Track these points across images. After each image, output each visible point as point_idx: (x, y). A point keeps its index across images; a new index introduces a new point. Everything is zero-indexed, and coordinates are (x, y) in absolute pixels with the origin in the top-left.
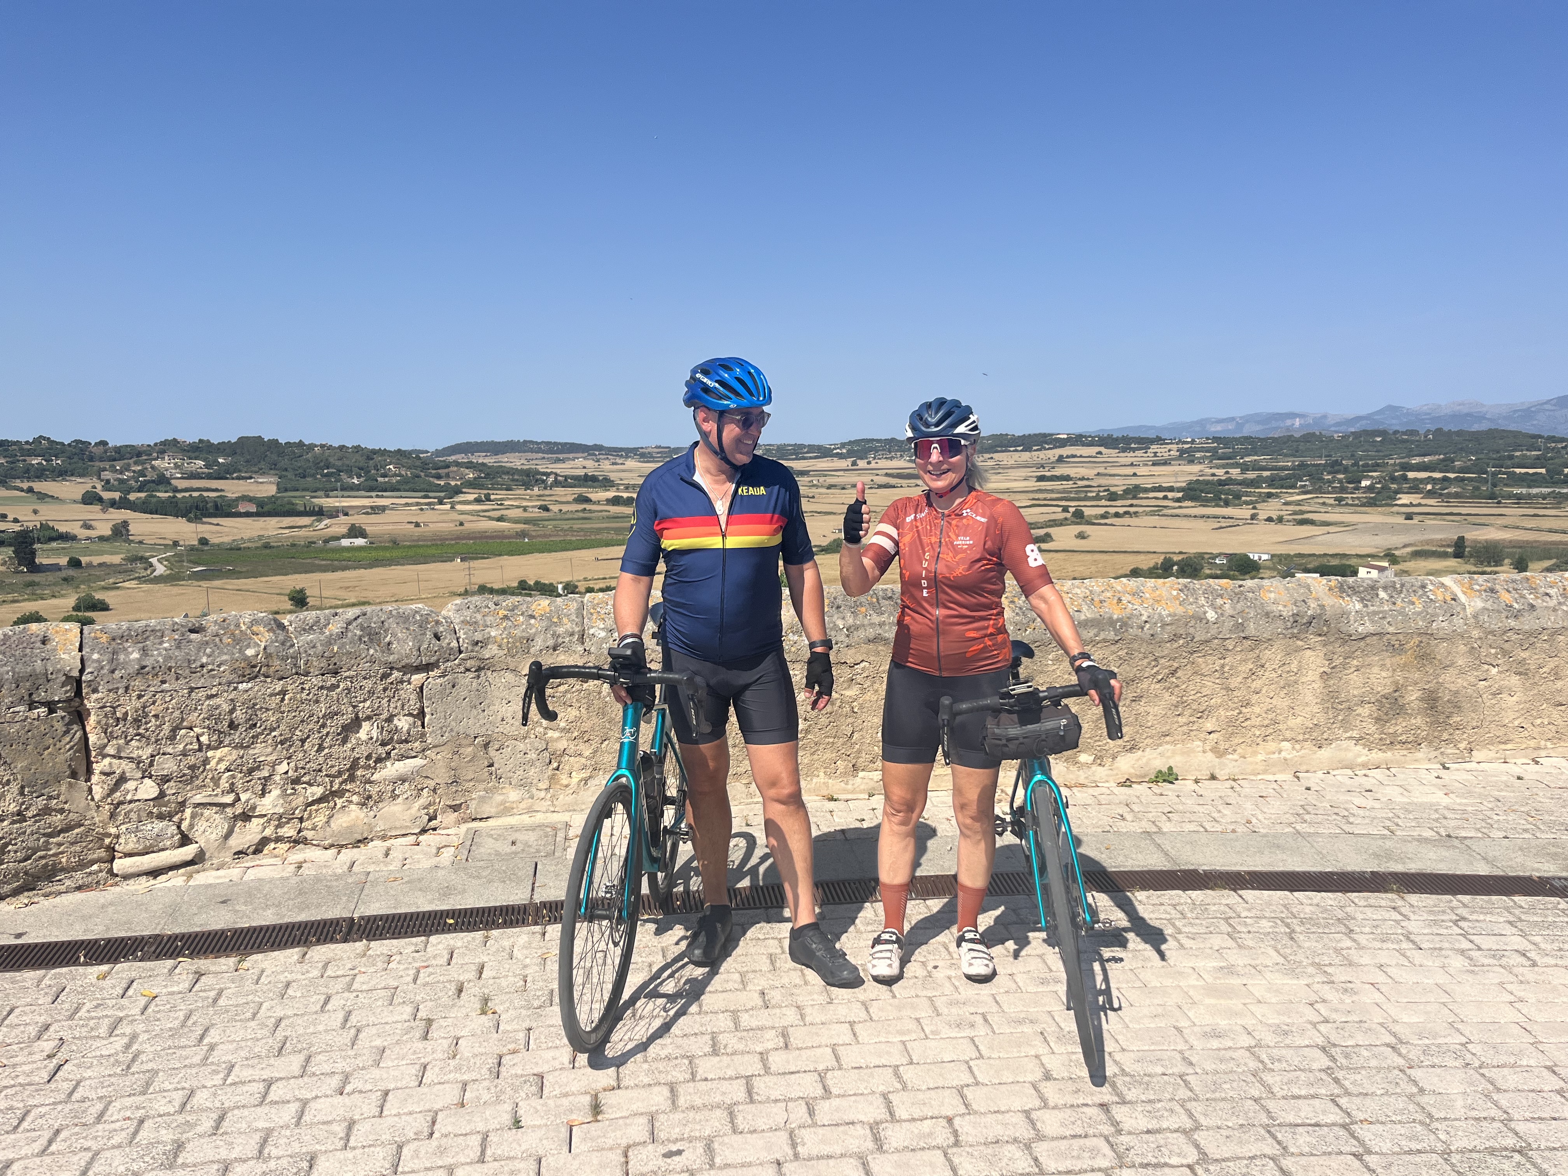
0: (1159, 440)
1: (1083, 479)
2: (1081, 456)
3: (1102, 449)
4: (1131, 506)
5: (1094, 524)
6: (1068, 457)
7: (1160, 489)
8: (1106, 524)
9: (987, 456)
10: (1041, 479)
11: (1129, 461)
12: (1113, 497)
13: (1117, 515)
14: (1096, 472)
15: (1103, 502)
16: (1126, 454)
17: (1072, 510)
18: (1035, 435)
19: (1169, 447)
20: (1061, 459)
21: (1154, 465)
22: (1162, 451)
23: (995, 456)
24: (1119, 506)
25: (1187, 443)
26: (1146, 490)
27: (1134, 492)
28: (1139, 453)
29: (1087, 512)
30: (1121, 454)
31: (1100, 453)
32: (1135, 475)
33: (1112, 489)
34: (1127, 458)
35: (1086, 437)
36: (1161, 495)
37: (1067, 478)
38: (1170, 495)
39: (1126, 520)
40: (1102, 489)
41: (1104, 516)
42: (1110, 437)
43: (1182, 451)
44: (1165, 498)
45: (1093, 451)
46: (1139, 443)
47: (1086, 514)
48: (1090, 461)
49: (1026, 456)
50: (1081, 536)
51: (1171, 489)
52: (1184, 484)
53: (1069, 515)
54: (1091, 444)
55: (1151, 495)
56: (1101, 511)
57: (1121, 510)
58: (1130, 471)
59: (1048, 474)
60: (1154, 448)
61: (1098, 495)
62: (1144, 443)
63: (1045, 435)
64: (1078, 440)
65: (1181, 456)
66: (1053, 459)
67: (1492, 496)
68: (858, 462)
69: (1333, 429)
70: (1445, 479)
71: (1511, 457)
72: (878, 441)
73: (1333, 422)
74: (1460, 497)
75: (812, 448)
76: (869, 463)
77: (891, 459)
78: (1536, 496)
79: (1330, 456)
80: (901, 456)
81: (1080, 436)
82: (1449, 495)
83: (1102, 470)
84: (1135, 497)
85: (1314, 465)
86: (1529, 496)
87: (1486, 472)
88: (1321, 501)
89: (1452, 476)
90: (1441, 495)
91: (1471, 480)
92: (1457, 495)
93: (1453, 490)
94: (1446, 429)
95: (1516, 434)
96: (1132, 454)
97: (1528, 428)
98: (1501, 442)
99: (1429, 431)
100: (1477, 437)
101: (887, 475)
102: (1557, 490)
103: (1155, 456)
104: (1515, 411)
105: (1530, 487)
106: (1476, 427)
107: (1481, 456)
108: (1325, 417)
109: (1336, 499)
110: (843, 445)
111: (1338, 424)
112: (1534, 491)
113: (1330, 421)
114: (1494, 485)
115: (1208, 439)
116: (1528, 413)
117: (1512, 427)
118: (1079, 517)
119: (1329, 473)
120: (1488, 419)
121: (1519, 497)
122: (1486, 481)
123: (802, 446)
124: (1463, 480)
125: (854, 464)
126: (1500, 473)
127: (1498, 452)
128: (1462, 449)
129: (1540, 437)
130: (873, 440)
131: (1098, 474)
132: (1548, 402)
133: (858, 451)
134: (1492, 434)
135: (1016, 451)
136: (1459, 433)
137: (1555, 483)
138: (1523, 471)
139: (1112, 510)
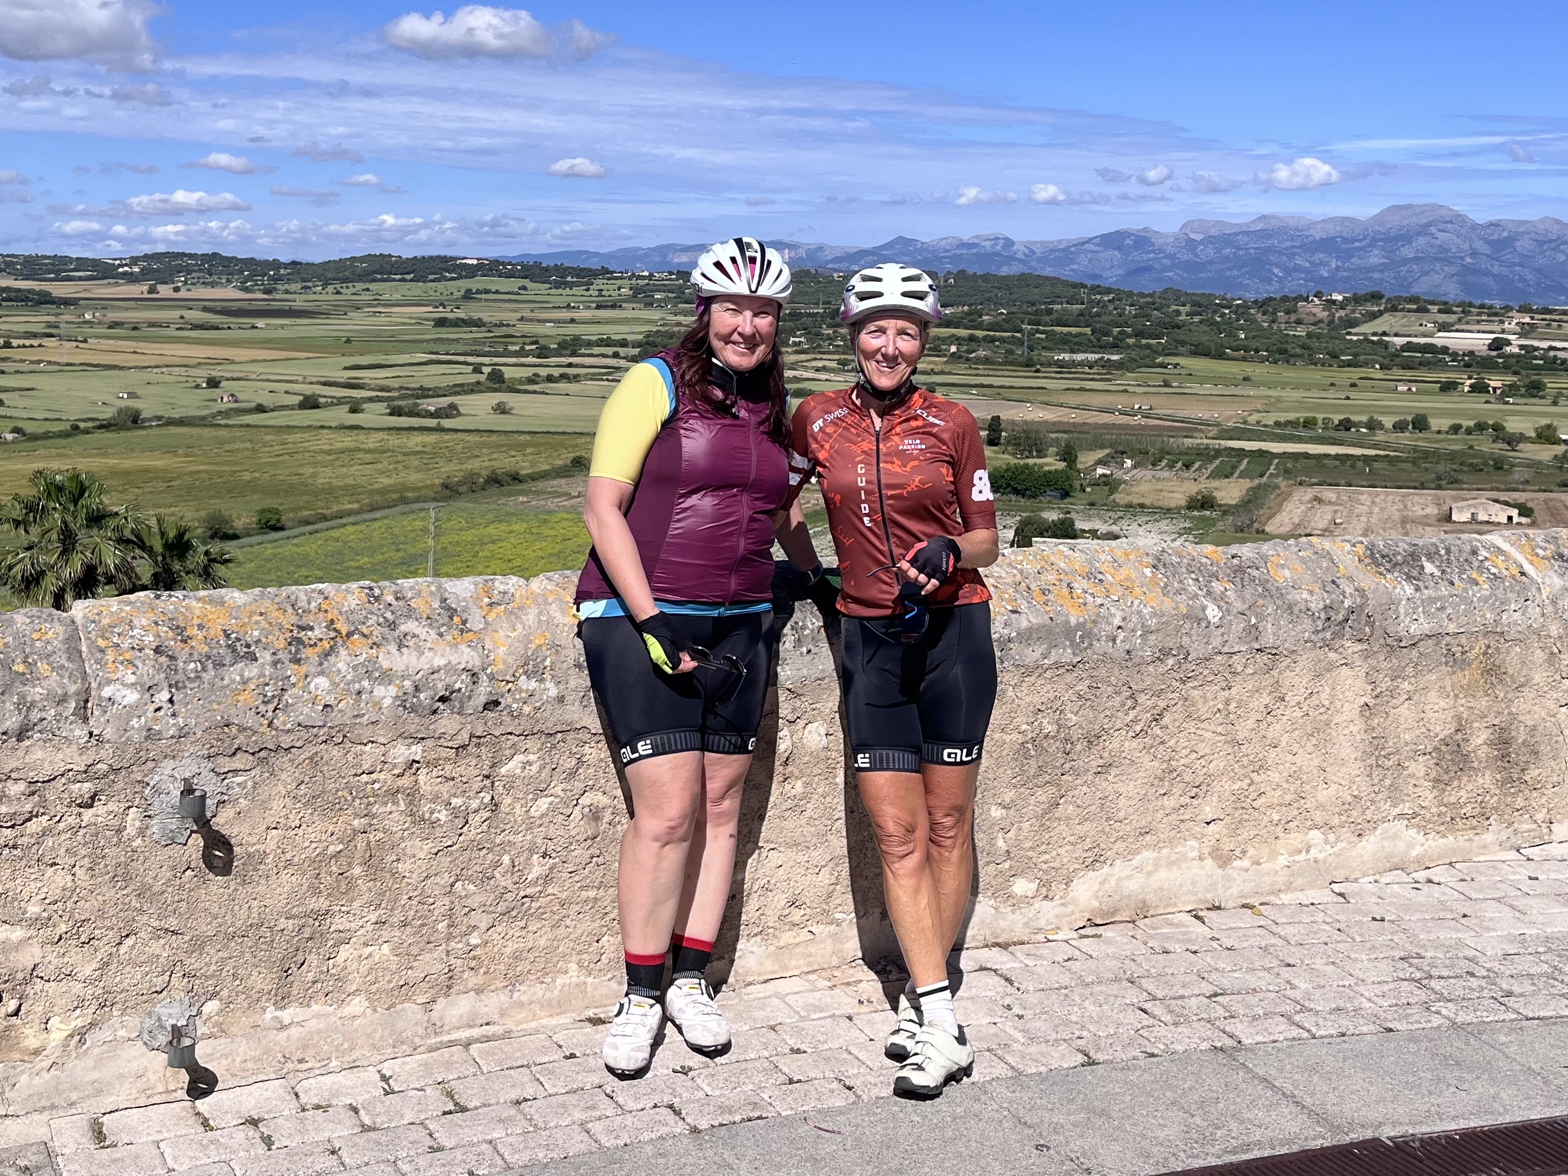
0: (605, 272)
1: (501, 325)
2: (497, 292)
3: (526, 282)
4: (570, 365)
5: (518, 391)
6: (478, 292)
7: (607, 342)
8: (535, 392)
9: (360, 286)
10: (441, 323)
11: (563, 300)
12: (543, 352)
13: (550, 379)
14: (519, 315)
15: (530, 360)
16: (560, 291)
17: (487, 370)
18: (431, 258)
19: (619, 282)
20: (468, 296)
21: (598, 307)
22: (610, 289)
23: (372, 286)
24: (554, 365)
25: (644, 278)
26: (589, 344)
27: (572, 346)
28: (578, 291)
29: (509, 373)
30: (553, 291)
31: (524, 288)
32: (572, 321)
33: (542, 341)
34: (564, 295)
35: (503, 264)
36: (609, 351)
37: (478, 323)
38: (622, 351)
39: (563, 386)
40: (528, 340)
41: (531, 381)
42: (538, 265)
43: (636, 291)
44: (616, 355)
45: (513, 284)
46: (577, 276)
47: (506, 376)
48: (512, 299)
49: (417, 289)
50: (501, 409)
51: (624, 344)
52: (641, 337)
53: (482, 378)
54: (510, 275)
55: (597, 350)
56: (528, 372)
57: (556, 372)
58: (566, 315)
59: (450, 316)
60: (599, 283)
61: (522, 348)
62: (586, 275)
63: (445, 259)
64: (492, 267)
65: (634, 296)
66: (457, 295)
67: (1029, 364)
68: (160, 287)
69: (830, 266)
70: (972, 339)
71: (1049, 312)
72: (191, 256)
73: (831, 257)
74: (991, 364)
75: (82, 263)
76: (177, 290)
77: (213, 285)
78: (1081, 364)
79: (829, 303)
80: (228, 281)
81: (496, 262)
82: (978, 361)
83: (527, 314)
84: (574, 354)
85: (809, 315)
86: (1074, 364)
87: (1020, 331)
88: (820, 364)
89: (980, 333)
90: (968, 359)
91: (1003, 340)
92: (987, 361)
93: (982, 353)
94: (970, 271)
95: (1053, 281)
96: (568, 291)
97: (1067, 273)
98: (1035, 291)
99: (949, 273)
100: (1006, 283)
101: (205, 309)
102: (1106, 357)
103: (601, 295)
104: (1052, 251)
105: (1073, 351)
106: (1004, 271)
107: (1014, 309)
108: (821, 249)
109: (839, 362)
110: (134, 260)
111: (836, 260)
112: (1080, 357)
113: (829, 255)
114: (1031, 349)
115: (671, 273)
116: (1067, 252)
117: (1048, 271)
118: (497, 381)
119: (829, 326)
120: (1020, 261)
121: (1061, 364)
122: (1021, 342)
123: (66, 260)
124: (993, 340)
125: (152, 290)
126: (1038, 331)
127: (1033, 304)
128: (989, 299)
129: (1083, 286)
130: (184, 254)
131: (522, 319)
132: (1089, 241)
133: (158, 270)
134: (1026, 280)
135: (403, 280)
136: (986, 277)
137: (1102, 348)
138: (1065, 329)
139: (543, 372)
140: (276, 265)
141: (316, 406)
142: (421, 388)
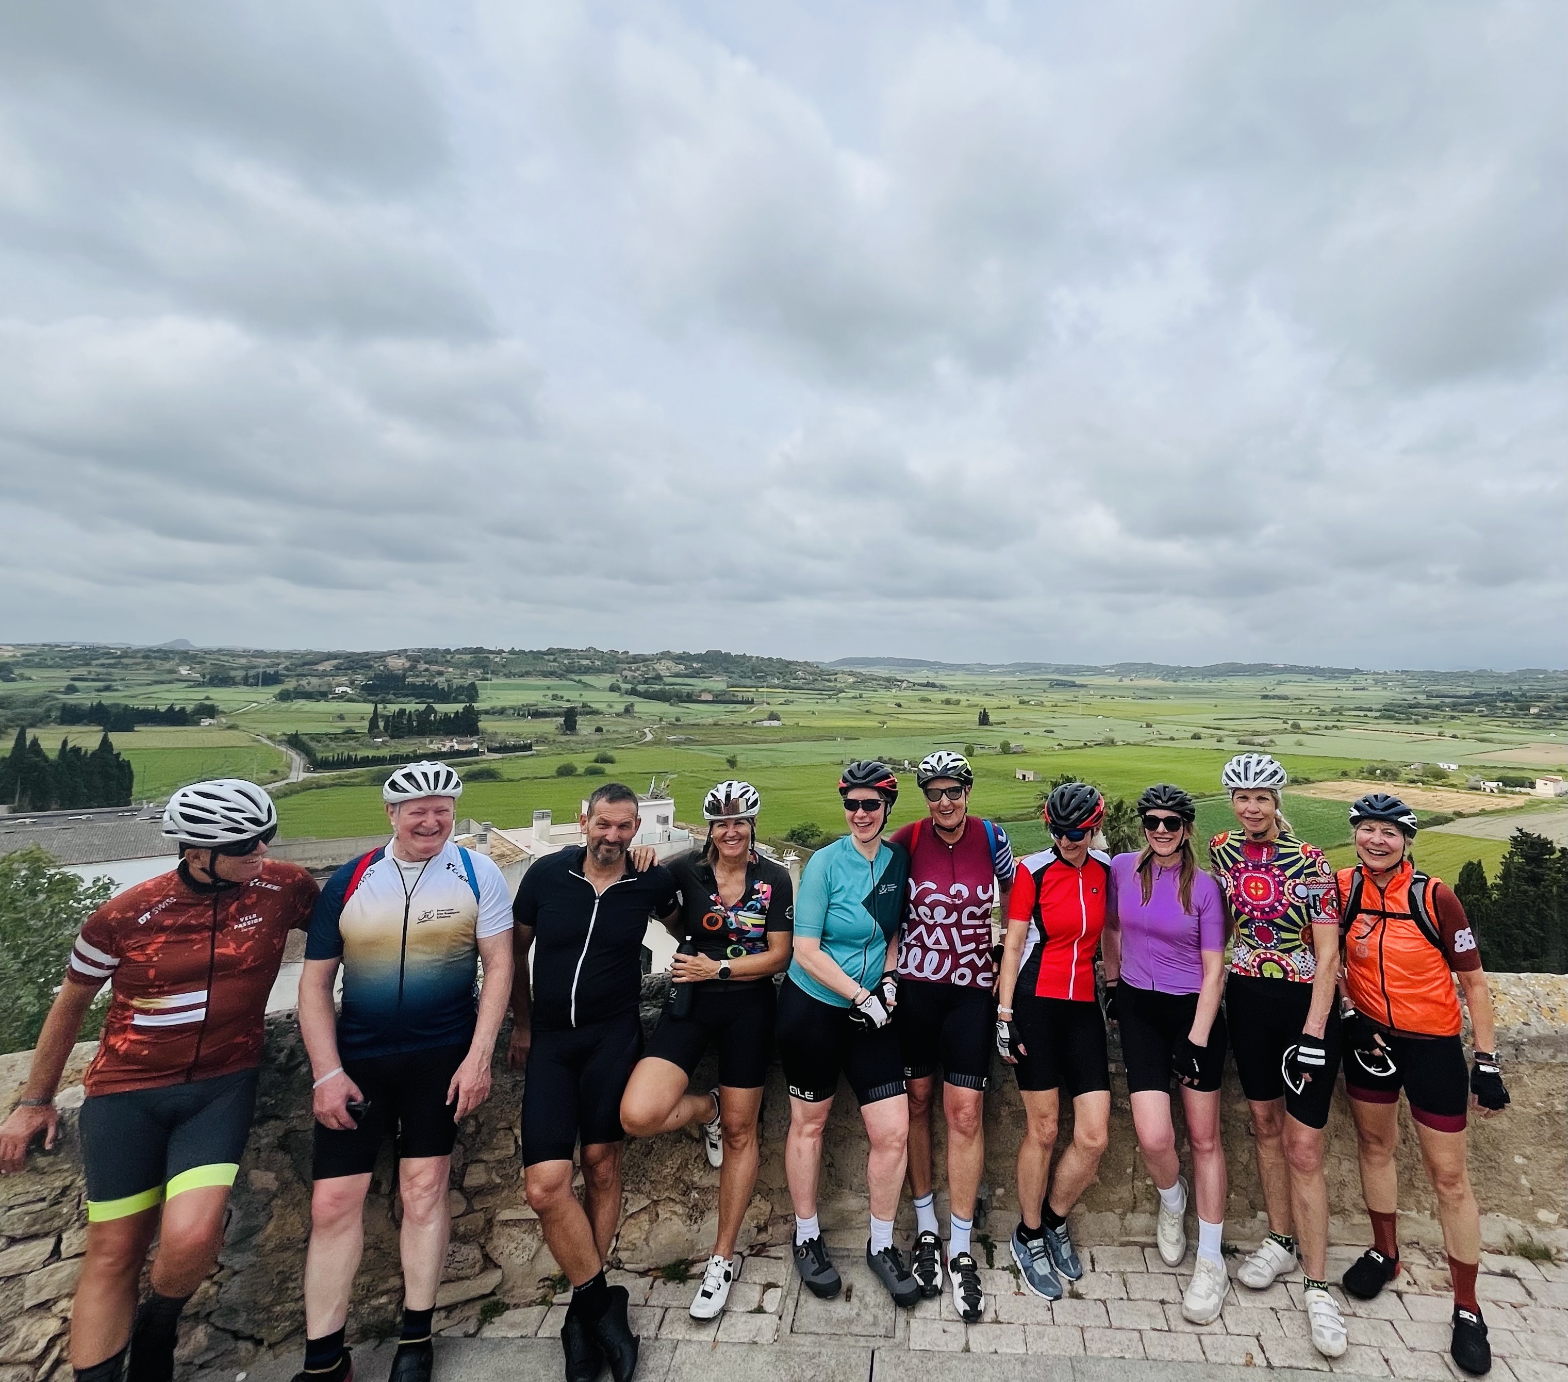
0: (1358, 671)
1: (1298, 698)
2: (1295, 681)
3: (1312, 677)
4: (1338, 721)
5: (1308, 733)
6: (1285, 681)
7: (1360, 709)
8: (1318, 734)
9: (1221, 678)
10: (1265, 697)
11: (1334, 686)
12: (1322, 713)
13: (1326, 728)
15: (1315, 717)
16: (1332, 681)
17: (1290, 722)
18: (1259, 664)
19: (1366, 677)
20: (1279, 683)
21: (1354, 689)
22: (1361, 680)
24: (1328, 721)
25: (1381, 674)
26: (1350, 709)
27: (1339, 710)
28: (1342, 681)
29: (1303, 724)
30: (1328, 681)
32: (1339, 697)
33: (1322, 707)
34: (1332, 684)
35: (1299, 667)
39: (1334, 731)
40: (1313, 707)
41: (1316, 728)
42: (1318, 667)
43: (1377, 681)
44: (1365, 715)
45: (1305, 677)
46: (1342, 673)
48: (1303, 685)
49: (1252, 679)
51: (1370, 709)
52: (1380, 706)
54: (1302, 673)
55: (1354, 713)
58: (1335, 694)
59: (1270, 694)
60: (1353, 677)
62: (1347, 673)
63: (1266, 665)
64: (1293, 669)
66: (1273, 683)
68: (1124, 679)
72: (1139, 664)
76: (1132, 680)
80: (1156, 676)
81: (1294, 666)
83: (1313, 693)
84: (1340, 714)
88: (1497, 723)
96: (1336, 681)
101: (1145, 690)
103: (1355, 683)
109: (1510, 722)
118: (1296, 728)
119: (1501, 701)
125: (1121, 680)
130: (1135, 664)
131: (1310, 695)
133: (1124, 671)
135: (1244, 676)
139: (1323, 724)
140: (1179, 668)
141: (1200, 738)
142: (1255, 731)
